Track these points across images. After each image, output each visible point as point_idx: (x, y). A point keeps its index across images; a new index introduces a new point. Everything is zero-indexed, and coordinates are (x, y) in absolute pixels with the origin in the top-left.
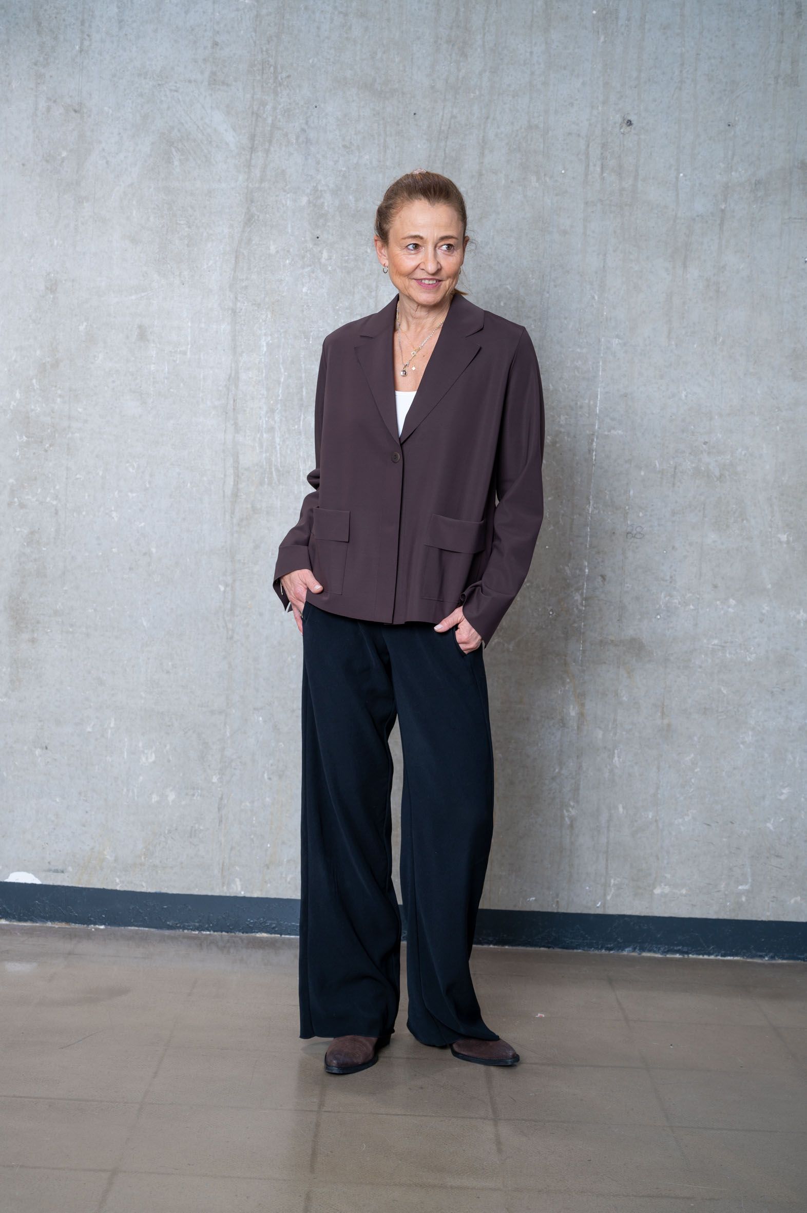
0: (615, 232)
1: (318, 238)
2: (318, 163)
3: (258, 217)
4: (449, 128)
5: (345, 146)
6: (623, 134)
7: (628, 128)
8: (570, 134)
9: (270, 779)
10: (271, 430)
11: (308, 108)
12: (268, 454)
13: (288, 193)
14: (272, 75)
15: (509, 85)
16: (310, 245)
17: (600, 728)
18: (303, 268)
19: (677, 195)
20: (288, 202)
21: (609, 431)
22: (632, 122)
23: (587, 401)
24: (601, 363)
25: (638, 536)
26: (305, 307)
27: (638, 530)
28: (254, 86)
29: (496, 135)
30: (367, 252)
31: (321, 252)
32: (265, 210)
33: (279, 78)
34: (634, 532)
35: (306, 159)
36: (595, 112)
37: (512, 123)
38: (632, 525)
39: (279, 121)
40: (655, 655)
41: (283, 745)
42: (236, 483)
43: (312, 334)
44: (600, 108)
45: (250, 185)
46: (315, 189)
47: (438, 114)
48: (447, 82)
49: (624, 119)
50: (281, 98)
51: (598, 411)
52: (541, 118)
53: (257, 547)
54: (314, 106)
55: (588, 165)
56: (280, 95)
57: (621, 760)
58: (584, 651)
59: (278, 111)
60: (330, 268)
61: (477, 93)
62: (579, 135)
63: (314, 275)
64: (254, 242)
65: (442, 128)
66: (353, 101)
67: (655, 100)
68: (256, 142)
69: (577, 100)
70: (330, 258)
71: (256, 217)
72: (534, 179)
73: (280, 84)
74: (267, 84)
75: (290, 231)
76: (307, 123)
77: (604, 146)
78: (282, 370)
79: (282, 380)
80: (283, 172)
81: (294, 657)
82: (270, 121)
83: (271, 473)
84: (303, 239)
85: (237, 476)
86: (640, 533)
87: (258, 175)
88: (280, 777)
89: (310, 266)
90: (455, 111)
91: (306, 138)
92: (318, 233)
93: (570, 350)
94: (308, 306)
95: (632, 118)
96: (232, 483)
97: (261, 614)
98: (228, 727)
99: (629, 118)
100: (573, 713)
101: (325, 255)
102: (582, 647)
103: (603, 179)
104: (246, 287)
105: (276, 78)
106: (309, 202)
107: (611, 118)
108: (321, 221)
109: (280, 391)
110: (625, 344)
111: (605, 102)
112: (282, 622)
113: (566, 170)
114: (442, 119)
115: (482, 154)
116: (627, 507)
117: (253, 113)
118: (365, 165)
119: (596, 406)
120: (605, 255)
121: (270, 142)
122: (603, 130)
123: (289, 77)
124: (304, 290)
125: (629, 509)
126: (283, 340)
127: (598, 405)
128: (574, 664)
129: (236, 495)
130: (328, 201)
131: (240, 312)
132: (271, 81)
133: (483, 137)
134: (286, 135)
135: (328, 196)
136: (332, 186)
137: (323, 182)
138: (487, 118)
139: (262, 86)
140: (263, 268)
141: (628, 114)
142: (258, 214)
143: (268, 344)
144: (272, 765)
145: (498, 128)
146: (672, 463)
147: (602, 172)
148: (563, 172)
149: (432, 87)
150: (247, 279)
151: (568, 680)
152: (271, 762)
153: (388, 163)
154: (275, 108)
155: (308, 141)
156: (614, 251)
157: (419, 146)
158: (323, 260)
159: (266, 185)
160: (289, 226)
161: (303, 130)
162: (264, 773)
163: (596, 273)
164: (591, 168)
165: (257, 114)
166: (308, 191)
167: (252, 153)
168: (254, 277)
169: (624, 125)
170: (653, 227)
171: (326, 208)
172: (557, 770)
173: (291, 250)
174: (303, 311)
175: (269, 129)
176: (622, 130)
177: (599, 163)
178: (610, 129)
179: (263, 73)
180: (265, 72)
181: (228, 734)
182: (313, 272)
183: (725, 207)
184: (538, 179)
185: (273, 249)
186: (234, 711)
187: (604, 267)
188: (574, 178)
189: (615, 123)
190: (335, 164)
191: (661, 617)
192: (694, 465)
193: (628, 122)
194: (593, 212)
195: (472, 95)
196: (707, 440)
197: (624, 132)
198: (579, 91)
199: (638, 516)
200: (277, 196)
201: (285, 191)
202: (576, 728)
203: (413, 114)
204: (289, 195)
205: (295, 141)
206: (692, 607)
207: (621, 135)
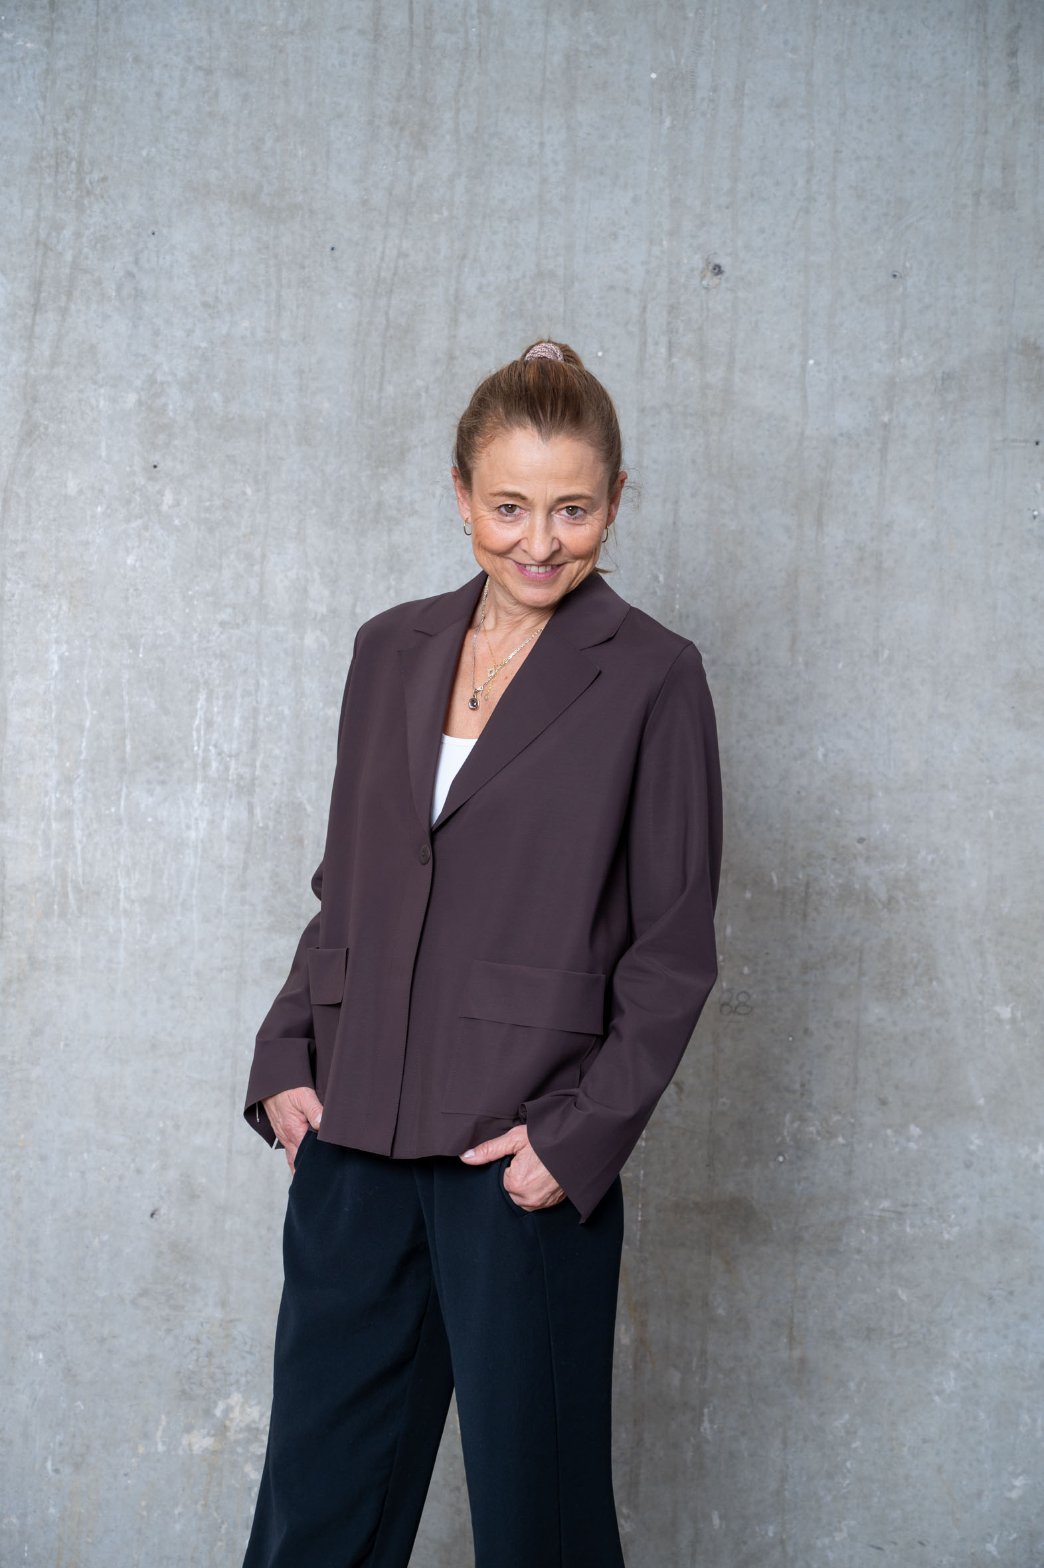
0: (694, 462)
1: (155, 467)
2: (157, 333)
3: (46, 428)
4: (395, 274)
5: (206, 305)
6: (707, 289)
7: (716, 280)
8: (612, 288)
9: (57, 1471)
10: (67, 814)
11: (139, 235)
12: (59, 860)
13: (101, 386)
14: (73, 177)
15: (503, 201)
16: (141, 480)
17: (675, 1367)
18: (128, 520)
19: (805, 397)
20: (102, 403)
22: (722, 269)
25: (741, 1010)
26: (131, 590)
27: (742, 998)
28: (40, 195)
29: (480, 288)
30: (244, 493)
31: (161, 493)
32: (59, 416)
33: (87, 181)
34: (735, 1003)
35: (135, 326)
36: (656, 250)
37: (509, 268)
38: (729, 990)
39: (86, 258)
40: (775, 1228)
41: (82, 1407)
43: (143, 640)
44: (665, 243)
45: (32, 372)
46: (151, 380)
47: (375, 249)
48: (391, 194)
49: (708, 264)
50: (90, 216)
52: (561, 260)
53: (37, 1033)
54: (150, 232)
55: (644, 344)
56: (88, 212)
57: (715, 1427)
58: (645, 1223)
59: (84, 240)
60: (177, 522)
61: (446, 213)
62: (627, 290)
63: (147, 534)
64: (37, 474)
65: (383, 274)
66: (221, 224)
67: (762, 231)
68: (43, 295)
69: (623, 228)
70: (177, 504)
71: (42, 429)
73: (89, 193)
74: (64, 192)
75: (103, 454)
76: (137, 262)
77: (673, 309)
78: (88, 706)
79: (88, 724)
80: (93, 348)
81: (106, 1237)
82: (69, 257)
83: (66, 895)
84: (128, 469)
86: (745, 1004)
87: (47, 353)
88: (77, 1467)
89: (141, 518)
90: (406, 245)
91: (136, 289)
92: (156, 458)
94: (136, 590)
95: (724, 261)
97: (43, 1158)
99: (717, 261)
100: (625, 1340)
101: (168, 498)
102: (642, 1216)
103: (671, 367)
104: (22, 555)
105: (81, 181)
106: (140, 403)
107: (685, 261)
108: (162, 438)
109: (84, 745)
111: (673, 234)
112: (83, 1173)
113: (606, 351)
114: (382, 259)
115: (455, 321)
117: (38, 243)
118: (243, 338)
120: (676, 502)
121: (69, 294)
122: (671, 282)
123: (104, 179)
124: (130, 560)
126: (90, 651)
130: (175, 401)
131: (10, 600)
132: (72, 186)
133: (457, 291)
134: (98, 282)
135: (174, 392)
136: (181, 374)
137: (166, 368)
138: (464, 257)
139: (56, 195)
140: (54, 520)
141: (715, 253)
142: (46, 423)
143: (61, 658)
144: (61, 1444)
145: (483, 274)
146: (800, 876)
147: (670, 354)
148: (600, 354)
149: (365, 202)
150: (24, 540)
152: (59, 1438)
153: (284, 335)
154: (78, 235)
155: (138, 294)
156: (693, 495)
157: (340, 305)
158: (165, 508)
159: (60, 371)
160: (103, 444)
161: (130, 275)
162: (46, 1459)
163: (661, 533)
164: (651, 349)
165: (45, 245)
166: (138, 383)
167: (35, 314)
168: (37, 536)
169: (709, 274)
170: (763, 454)
171: (171, 414)
173: (106, 488)
174: (126, 599)
175: (67, 271)
176: (704, 283)
177: (664, 340)
178: (683, 280)
179: (57, 172)
180: (60, 170)
182: (146, 528)
183: (890, 420)
185: (72, 487)
187: (674, 523)
188: (619, 366)
189: (692, 270)
190: (188, 335)
191: (784, 1158)
192: (840, 881)
193: (715, 269)
194: (653, 426)
195: (436, 217)
196: (863, 835)
197: (708, 285)
198: (626, 213)
199: (742, 973)
200: (81, 391)
201: (95, 383)
202: (631, 1367)
203: (329, 249)
204: (102, 391)
205: (114, 294)
206: (841, 1140)
207: (703, 291)
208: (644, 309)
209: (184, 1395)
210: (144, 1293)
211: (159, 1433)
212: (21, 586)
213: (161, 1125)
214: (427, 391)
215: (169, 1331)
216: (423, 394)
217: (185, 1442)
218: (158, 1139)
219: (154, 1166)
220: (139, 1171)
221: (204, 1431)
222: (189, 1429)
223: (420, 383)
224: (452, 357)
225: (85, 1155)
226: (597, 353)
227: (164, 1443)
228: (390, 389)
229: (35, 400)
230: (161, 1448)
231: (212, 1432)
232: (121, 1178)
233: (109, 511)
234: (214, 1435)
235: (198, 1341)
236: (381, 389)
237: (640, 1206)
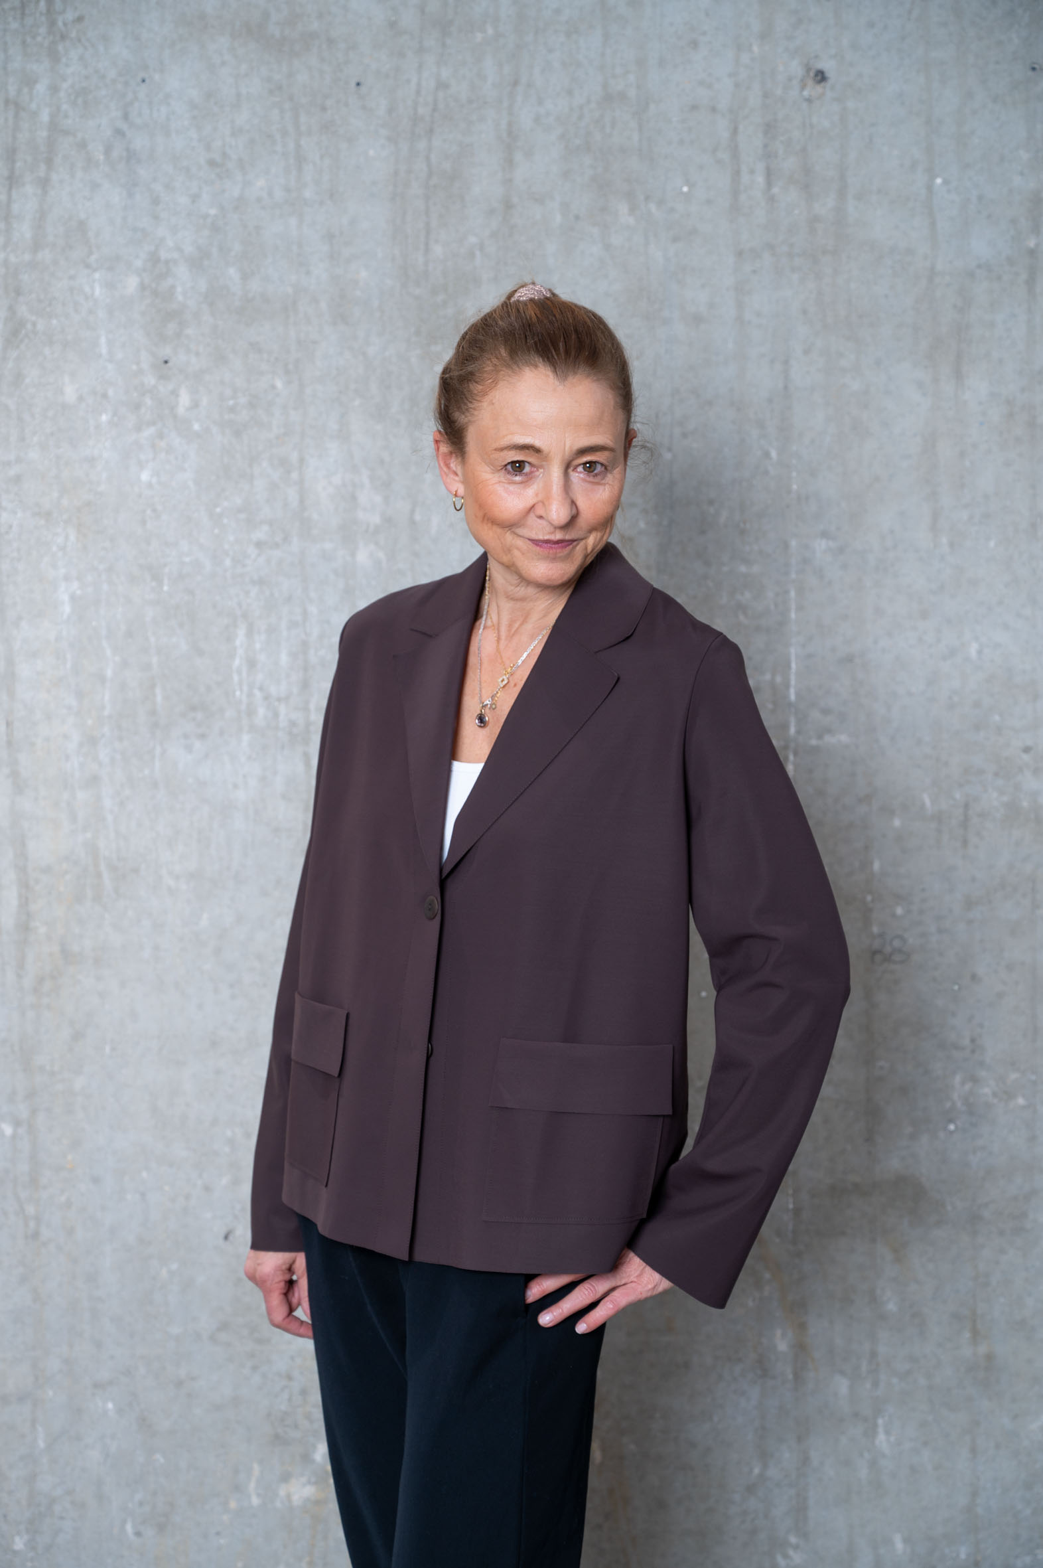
0: (805, 312)
1: (166, 362)
2: (156, 201)
3: (34, 324)
4: (434, 110)
5: (212, 163)
6: (809, 100)
7: (819, 89)
8: (694, 108)
9: (138, 1534)
10: (93, 781)
11: (126, 84)
12: (89, 835)
13: (95, 270)
14: (43, 19)
15: (558, 11)
16: (150, 380)
17: (842, 1373)
18: (138, 428)
19: (933, 225)
20: (97, 292)
21: (820, 737)
22: (827, 75)
23: (768, 677)
24: (793, 594)
25: (897, 957)
26: (149, 512)
27: (896, 943)
28: (6, 43)
29: (537, 119)
30: (273, 387)
31: (175, 393)
32: (48, 309)
33: (60, 24)
34: (888, 949)
35: (131, 195)
36: (745, 58)
37: (570, 93)
38: (881, 935)
39: (66, 116)
40: (949, 1208)
41: (162, 1460)
42: (24, 902)
43: (167, 570)
44: (755, 48)
45: (12, 259)
46: (154, 259)
47: (408, 81)
48: (423, 12)
49: (808, 70)
50: (67, 65)
51: (793, 697)
52: (632, 78)
53: (77, 1036)
54: (139, 79)
55: (737, 173)
56: (64, 60)
57: (892, 1439)
58: (797, 1211)
59: (62, 94)
60: (196, 427)
61: (490, 31)
62: (714, 110)
63: (163, 444)
64: (28, 380)
65: (421, 111)
66: (223, 63)
67: (871, 25)
68: (19, 164)
69: (704, 33)
70: (195, 405)
71: (29, 326)
72: (623, 208)
73: (63, 37)
74: (34, 37)
75: (104, 350)
76: (126, 116)
77: (769, 128)
78: (109, 652)
79: (109, 673)
80: (82, 226)
81: (174, 1266)
82: (45, 117)
83: (99, 875)
84: (134, 367)
85: (25, 885)
86: (900, 951)
87: (28, 235)
88: (161, 1528)
89: (154, 423)
90: (445, 73)
91: (128, 150)
92: (166, 351)
93: (725, 569)
94: (154, 510)
95: (827, 65)
96: (15, 902)
97: (96, 1180)
98: (40, 1429)
99: (820, 65)
100: (782, 1346)
101: (184, 399)
102: (794, 1203)
103: (771, 200)
104: (18, 479)
105: (52, 23)
106: (143, 287)
107: (781, 68)
108: (172, 327)
109: (107, 698)
110: (841, 550)
111: (765, 35)
112: (143, 1195)
113: (691, 186)
114: (418, 92)
115: (509, 163)
116: (869, 898)
117: (7, 102)
118: (259, 200)
119: (787, 686)
120: (786, 362)
121: (49, 162)
122: (766, 95)
123: (80, 19)
124: (145, 476)
125: (873, 901)
126: (105, 587)
127: (793, 682)
128: (777, 1240)
129: (24, 927)
130: (183, 281)
131: (7, 533)
132: (43, 30)
133: (510, 124)
134: (83, 145)
135: (182, 272)
136: (189, 249)
137: (170, 243)
138: (516, 83)
139: (24, 42)
140: (52, 434)
141: (817, 57)
142: (34, 318)
143: (73, 598)
144: (141, 1504)
145: (540, 102)
146: (958, 796)
147: (769, 183)
148: (685, 189)
149: (392, 25)
150: (19, 460)
151: (767, 1276)
152: (138, 1496)
153: (308, 194)
154: (54, 89)
155: (131, 156)
156: (806, 352)
157: (371, 153)
158: (181, 410)
159: (45, 255)
160: (103, 340)
161: (119, 133)
162: (124, 1522)
163: (770, 401)
164: (745, 178)
165: (17, 105)
166: (139, 263)
167: (10, 189)
168: (33, 455)
169: (810, 82)
170: (886, 296)
171: (180, 298)
172: (756, 1471)
173: (111, 392)
174: (144, 522)
175: (45, 134)
176: (806, 93)
177: (760, 167)
178: (779, 92)
179: (23, 14)
180: (27, 12)
181: (41, 1444)
182: (161, 436)
183: (1037, 245)
184: (632, 210)
185: (70, 393)
186: (51, 1393)
187: (786, 388)
188: (709, 202)
189: (790, 79)
190: (193, 202)
191: (956, 1127)
192: (1005, 799)
193: (816, 75)
194: (754, 272)
195: (479, 36)
196: (1029, 743)
197: (810, 96)
198: (707, 15)
199: (894, 915)
200: (72, 278)
201: (88, 266)
202: (791, 1377)
203: (353, 84)
204: (97, 275)
205: (102, 157)
206: (1021, 1101)
207: (805, 105)
208: (735, 131)
209: (278, 1440)
210: (224, 1326)
211: (252, 1485)
212: (20, 515)
213: (229, 1133)
214: (482, 247)
215: (255, 1368)
216: (478, 253)
217: (282, 1492)
218: (227, 1149)
219: (225, 1181)
220: (207, 1189)
221: (304, 1480)
222: (286, 1478)
223: (473, 240)
224: (508, 206)
225: (144, 1174)
226: (681, 187)
227: (259, 1495)
228: (438, 250)
229: (18, 292)
230: (255, 1501)
231: (313, 1480)
232: (188, 1197)
233: (116, 419)
234: (316, 1483)
235: (289, 1378)
236: (427, 250)
237: (790, 1192)
